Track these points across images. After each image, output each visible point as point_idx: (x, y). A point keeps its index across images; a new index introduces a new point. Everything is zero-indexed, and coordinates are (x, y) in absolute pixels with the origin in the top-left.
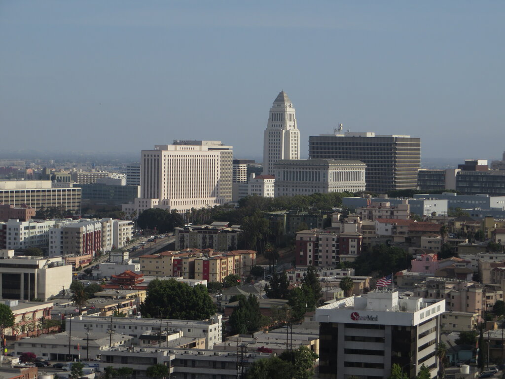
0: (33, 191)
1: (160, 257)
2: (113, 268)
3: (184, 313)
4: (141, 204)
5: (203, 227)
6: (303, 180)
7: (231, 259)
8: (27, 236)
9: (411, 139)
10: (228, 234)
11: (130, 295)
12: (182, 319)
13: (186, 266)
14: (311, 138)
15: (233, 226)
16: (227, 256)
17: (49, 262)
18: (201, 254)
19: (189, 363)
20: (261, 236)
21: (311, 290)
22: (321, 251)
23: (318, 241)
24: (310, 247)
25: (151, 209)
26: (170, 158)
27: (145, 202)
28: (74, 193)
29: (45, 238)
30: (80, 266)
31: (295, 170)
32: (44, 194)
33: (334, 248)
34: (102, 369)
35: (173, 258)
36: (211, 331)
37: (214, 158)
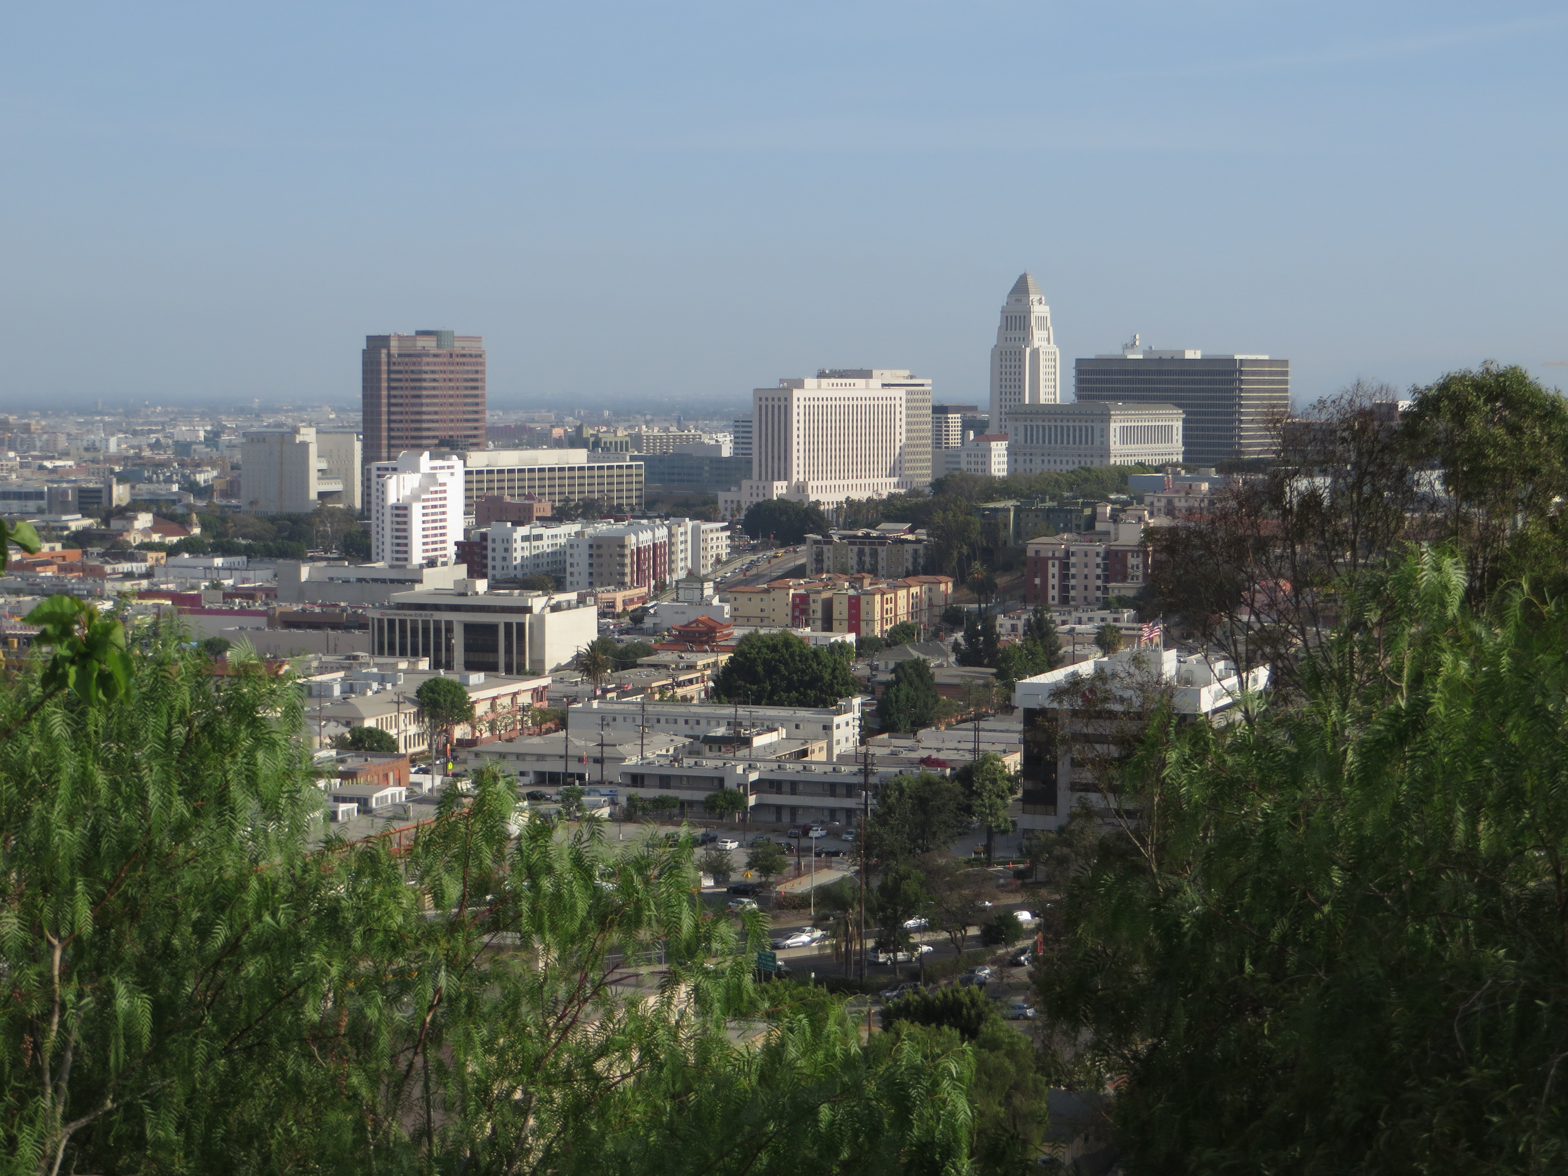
0: (551, 470)
1: (767, 591)
2: (683, 613)
3: (794, 694)
4: (754, 492)
5: (860, 534)
6: (1062, 442)
7: (902, 593)
8: (527, 553)
9: (1270, 362)
10: (906, 546)
11: (705, 662)
12: (790, 705)
13: (817, 608)
14: (1079, 361)
15: (918, 531)
16: (895, 588)
17: (553, 602)
18: (847, 584)
19: (786, 788)
20: (965, 550)
21: (1040, 649)
22: (1074, 576)
23: (1068, 558)
24: (1053, 570)
25: (770, 501)
26: (807, 403)
27: (761, 488)
28: (629, 472)
29: (559, 558)
30: (624, 609)
31: (1046, 424)
32: (572, 474)
33: (1099, 571)
34: (623, 800)
35: (792, 591)
36: (838, 727)
37: (893, 402)
